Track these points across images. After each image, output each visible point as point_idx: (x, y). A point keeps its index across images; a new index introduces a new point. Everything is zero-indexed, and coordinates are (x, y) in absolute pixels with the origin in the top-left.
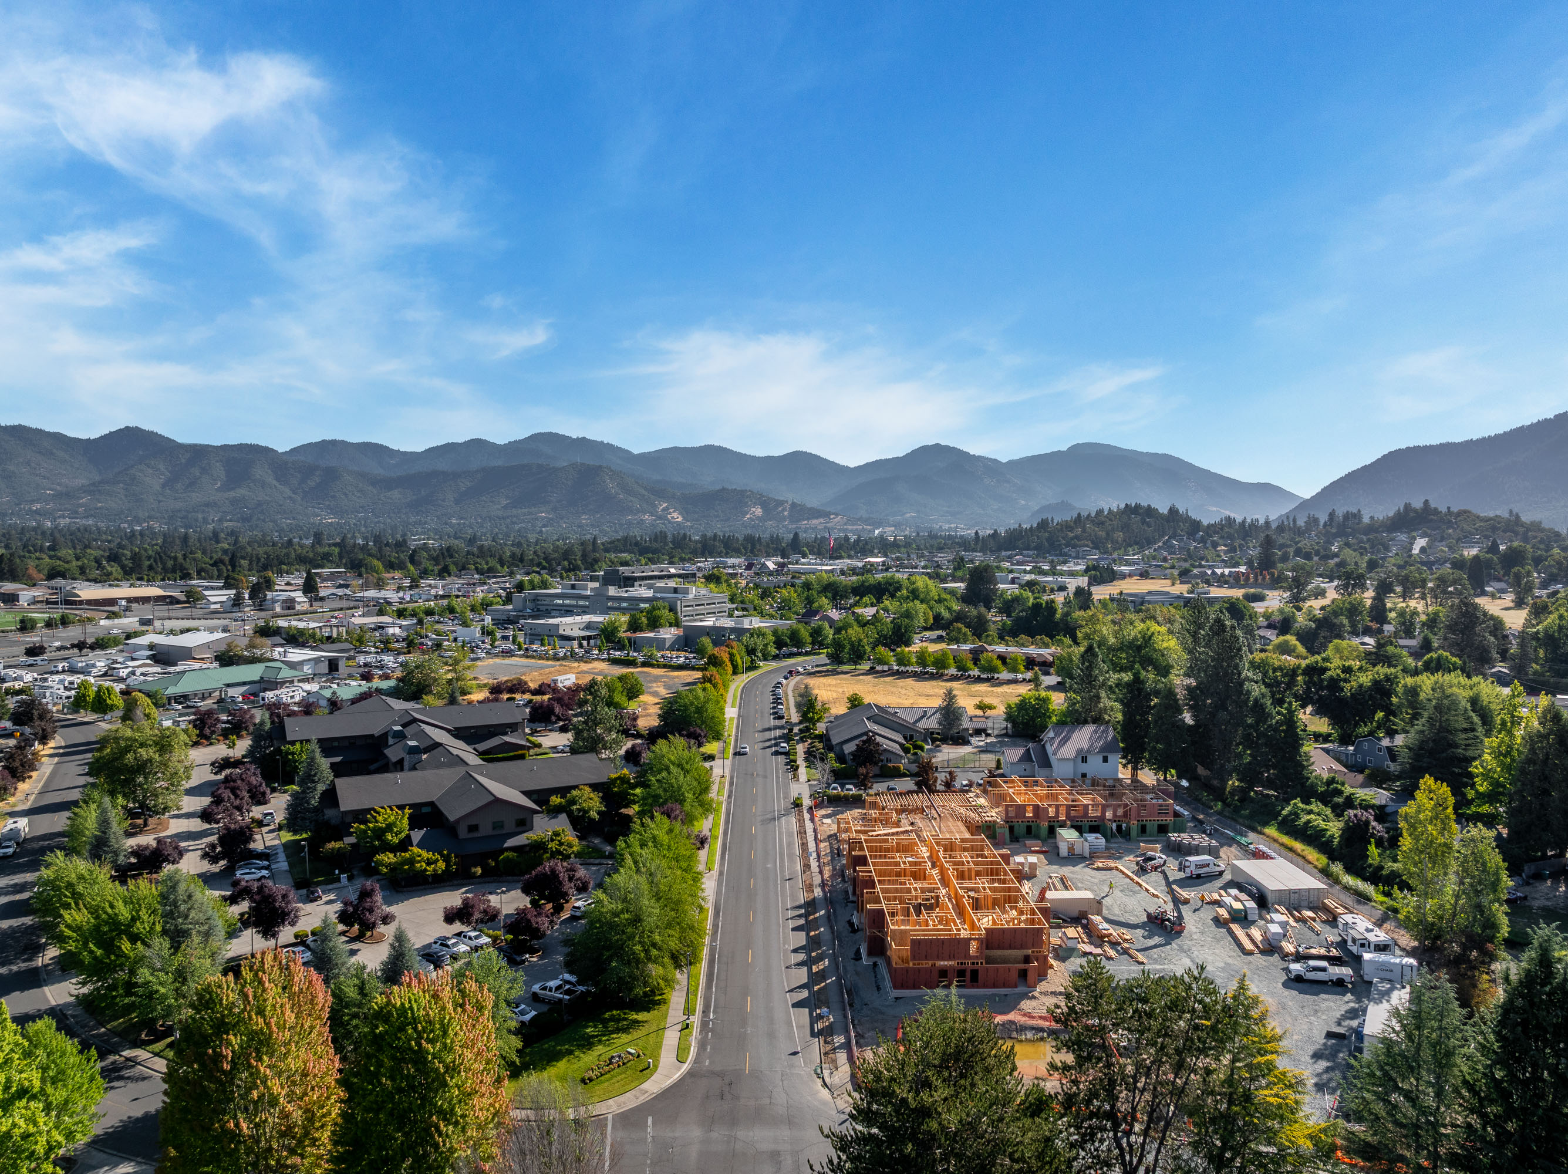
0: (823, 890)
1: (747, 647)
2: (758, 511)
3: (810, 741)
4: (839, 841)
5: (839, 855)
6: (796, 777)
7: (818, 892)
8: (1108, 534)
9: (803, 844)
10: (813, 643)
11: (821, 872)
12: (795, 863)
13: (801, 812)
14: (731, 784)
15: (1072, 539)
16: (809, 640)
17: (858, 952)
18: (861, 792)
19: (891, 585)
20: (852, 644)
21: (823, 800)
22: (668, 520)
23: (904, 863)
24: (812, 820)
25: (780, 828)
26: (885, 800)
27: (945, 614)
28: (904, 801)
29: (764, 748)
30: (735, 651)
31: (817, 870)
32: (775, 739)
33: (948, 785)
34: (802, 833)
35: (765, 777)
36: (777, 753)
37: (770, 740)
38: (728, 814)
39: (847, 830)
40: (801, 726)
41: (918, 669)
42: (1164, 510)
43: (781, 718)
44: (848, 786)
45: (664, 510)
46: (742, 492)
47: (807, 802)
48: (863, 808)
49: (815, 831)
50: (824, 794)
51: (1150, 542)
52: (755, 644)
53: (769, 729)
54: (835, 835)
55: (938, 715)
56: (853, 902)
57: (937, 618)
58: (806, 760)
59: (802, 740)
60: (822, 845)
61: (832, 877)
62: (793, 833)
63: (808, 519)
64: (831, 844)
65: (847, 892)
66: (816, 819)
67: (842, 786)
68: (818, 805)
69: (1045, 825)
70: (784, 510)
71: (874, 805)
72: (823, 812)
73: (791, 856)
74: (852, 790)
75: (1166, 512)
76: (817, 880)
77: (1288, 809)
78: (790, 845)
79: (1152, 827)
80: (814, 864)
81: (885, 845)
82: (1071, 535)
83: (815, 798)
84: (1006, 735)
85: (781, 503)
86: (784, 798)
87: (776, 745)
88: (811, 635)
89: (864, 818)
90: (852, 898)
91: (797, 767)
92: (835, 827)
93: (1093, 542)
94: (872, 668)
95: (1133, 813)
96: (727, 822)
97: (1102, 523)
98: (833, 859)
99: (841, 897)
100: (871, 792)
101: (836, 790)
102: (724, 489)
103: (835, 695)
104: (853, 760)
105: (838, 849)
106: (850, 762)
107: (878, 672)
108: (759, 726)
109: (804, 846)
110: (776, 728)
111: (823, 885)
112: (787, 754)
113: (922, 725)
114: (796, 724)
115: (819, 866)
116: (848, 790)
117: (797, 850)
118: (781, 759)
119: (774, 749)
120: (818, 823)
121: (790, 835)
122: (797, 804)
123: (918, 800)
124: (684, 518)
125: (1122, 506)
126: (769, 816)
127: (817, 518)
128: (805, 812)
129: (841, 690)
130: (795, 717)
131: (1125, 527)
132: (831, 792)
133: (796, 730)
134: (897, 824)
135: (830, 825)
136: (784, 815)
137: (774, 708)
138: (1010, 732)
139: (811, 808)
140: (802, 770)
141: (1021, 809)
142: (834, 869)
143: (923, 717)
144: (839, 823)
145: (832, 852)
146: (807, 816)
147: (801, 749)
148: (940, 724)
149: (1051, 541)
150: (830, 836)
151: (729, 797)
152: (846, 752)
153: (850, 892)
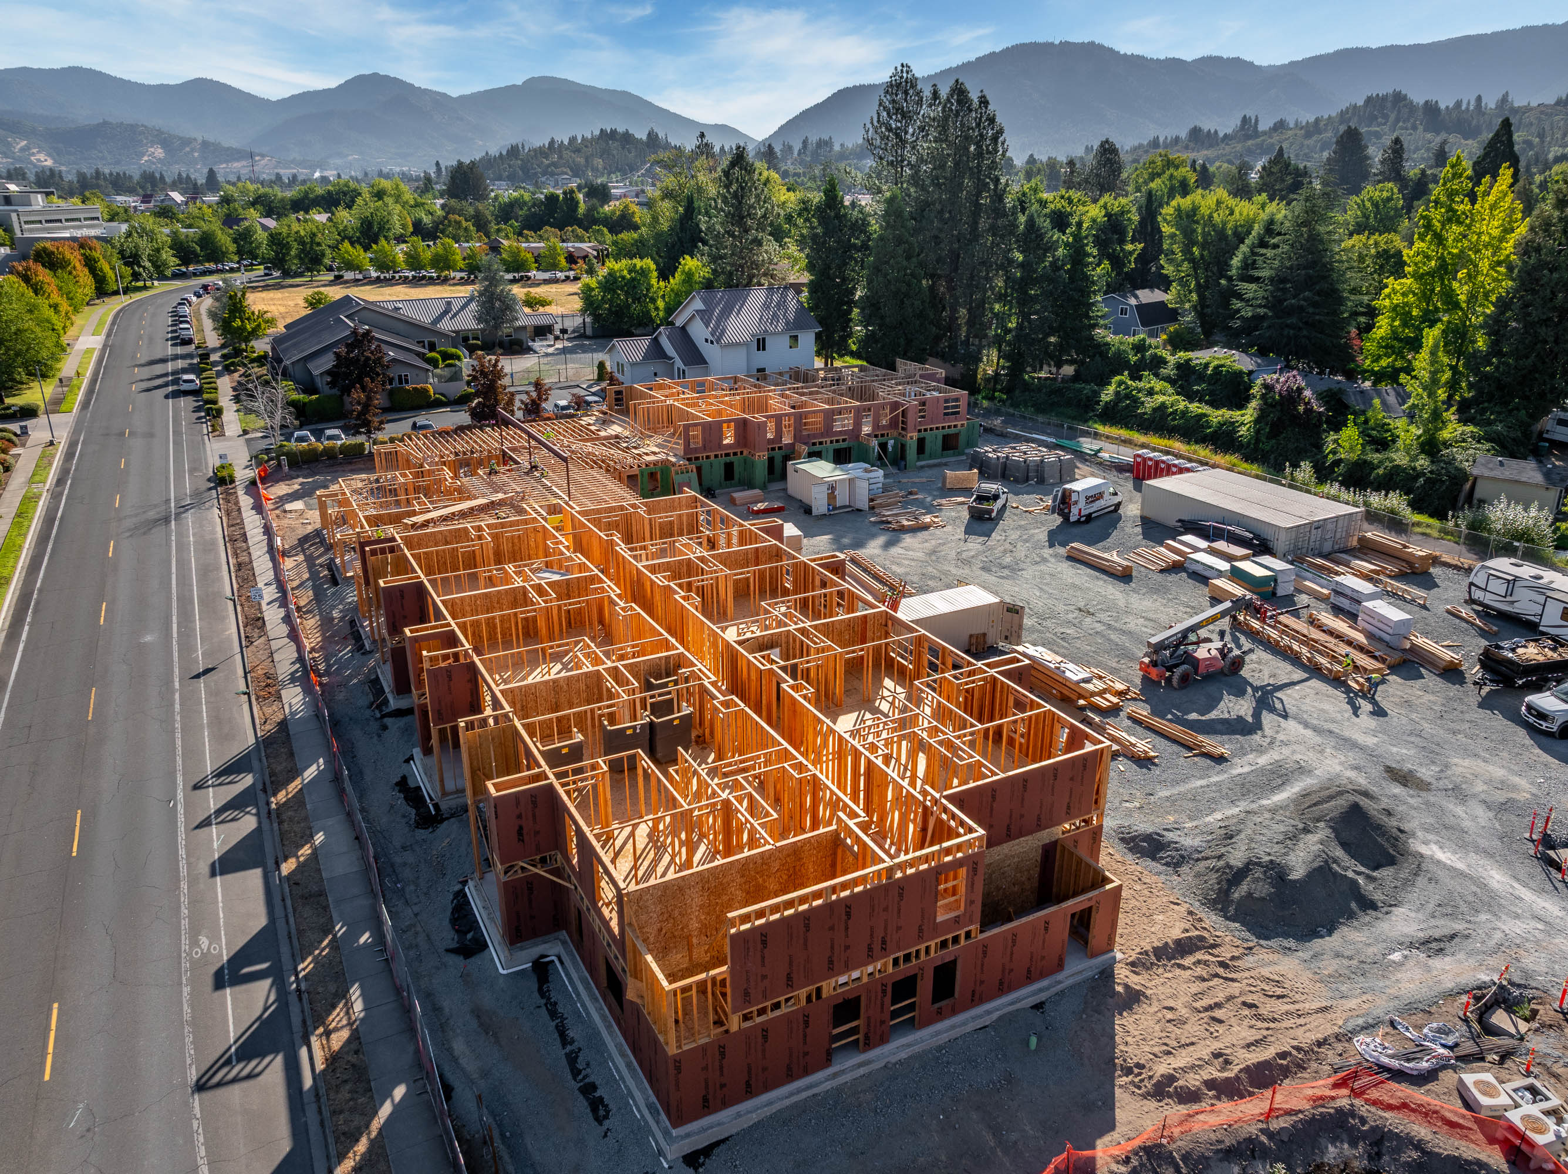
0: (308, 690)
1: (121, 252)
2: (159, 152)
3: (242, 370)
4: (330, 548)
5: (335, 582)
6: (218, 430)
7: (294, 698)
8: (587, 161)
9: (239, 566)
10: (239, 252)
11: (294, 636)
12: (223, 618)
13: (230, 497)
14: (69, 455)
15: (549, 166)
16: (233, 248)
17: (462, 914)
18: (360, 439)
19: (345, 194)
20: (301, 241)
21: (279, 465)
22: (31, 163)
23: (540, 590)
24: (258, 508)
25: (180, 535)
26: (416, 448)
27: (426, 219)
28: (461, 445)
29: (148, 390)
30: (96, 254)
31: (284, 629)
32: (173, 373)
33: (534, 410)
34: (237, 539)
35: (151, 435)
36: (176, 394)
37: (166, 375)
38: (49, 520)
39: (343, 520)
40: (225, 351)
41: (410, 274)
42: (641, 135)
43: (188, 342)
44: (329, 432)
45: (22, 150)
46: (133, 128)
47: (243, 474)
48: (371, 469)
49: (268, 531)
50: (280, 451)
51: (633, 168)
52: (136, 247)
53: (164, 361)
54: (318, 533)
55: (473, 306)
56: (399, 713)
57: (418, 226)
58: (237, 399)
59: (228, 370)
60: (288, 563)
61: (328, 642)
62: (213, 543)
63: (227, 162)
64: (310, 561)
65: (375, 683)
66: (269, 506)
67: (318, 434)
68: (268, 478)
69: (761, 457)
70: (193, 150)
71: (393, 460)
72: (282, 489)
73: (209, 602)
74: (337, 437)
75: (644, 138)
76: (285, 661)
77: (1111, 389)
78: (207, 572)
79: (934, 441)
80: (273, 616)
81: (463, 547)
82: (546, 162)
83: (260, 463)
84: (583, 336)
85: (187, 142)
86: (192, 471)
87: (176, 382)
88: (235, 241)
89: (379, 491)
90: (394, 703)
91: (219, 412)
92: (314, 518)
93: (572, 170)
94: (338, 278)
95: (912, 418)
96: (43, 539)
97: (578, 151)
98: (319, 596)
99: (363, 701)
100: (380, 436)
101: (305, 440)
102: (105, 123)
103: (282, 309)
104: (332, 384)
105: (330, 566)
106: (327, 390)
107: (346, 282)
108: (142, 357)
109: (244, 571)
110: (175, 357)
111: (304, 675)
112: (196, 393)
113: (446, 325)
114: (215, 350)
115: (287, 619)
116: (330, 438)
117: (226, 584)
118: (186, 404)
119: (170, 389)
120: (272, 516)
121: (206, 547)
122: (222, 480)
123: (488, 439)
124: (55, 161)
125: (597, 133)
126: (152, 514)
127: (238, 160)
128: (241, 492)
129: (292, 303)
130: (213, 339)
131: (605, 153)
132: (293, 445)
133: (215, 357)
134: (463, 494)
135: (302, 513)
136: (191, 506)
137: (172, 332)
138: (589, 332)
139: (253, 483)
140: (231, 418)
141: (713, 430)
142: (326, 622)
143: (446, 312)
144: (323, 507)
145: (314, 576)
146: (246, 501)
147: (225, 385)
148: (479, 320)
149: (525, 168)
150: (304, 540)
151: (60, 482)
152: (316, 372)
153: (387, 682)
